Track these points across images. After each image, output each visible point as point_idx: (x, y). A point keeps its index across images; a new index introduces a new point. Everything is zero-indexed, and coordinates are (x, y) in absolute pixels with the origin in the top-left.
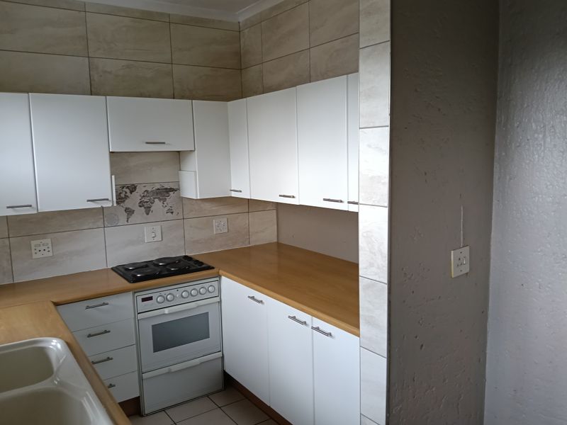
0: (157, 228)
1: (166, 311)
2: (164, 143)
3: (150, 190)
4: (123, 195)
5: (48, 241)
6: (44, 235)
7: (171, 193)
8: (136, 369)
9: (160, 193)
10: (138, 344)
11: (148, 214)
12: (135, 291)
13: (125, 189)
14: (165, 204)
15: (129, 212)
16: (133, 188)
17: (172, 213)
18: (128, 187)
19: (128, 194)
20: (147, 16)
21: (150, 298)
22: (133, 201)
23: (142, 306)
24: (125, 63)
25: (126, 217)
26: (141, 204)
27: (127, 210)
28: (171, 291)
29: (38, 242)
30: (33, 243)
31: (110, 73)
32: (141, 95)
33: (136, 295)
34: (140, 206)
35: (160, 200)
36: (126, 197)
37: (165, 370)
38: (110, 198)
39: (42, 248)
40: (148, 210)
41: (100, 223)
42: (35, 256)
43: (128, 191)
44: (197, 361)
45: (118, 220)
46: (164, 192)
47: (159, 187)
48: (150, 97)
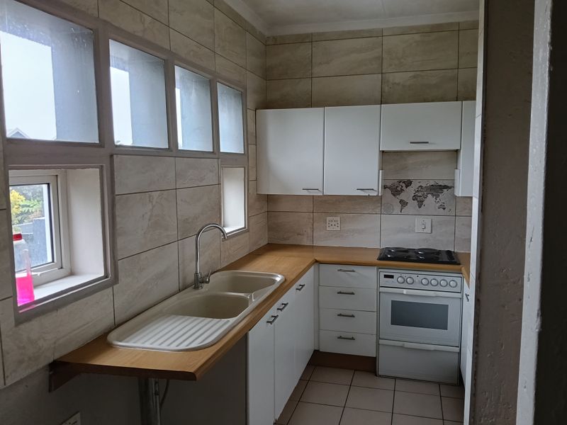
0: (428, 221)
1: (405, 291)
2: (427, 142)
3: (424, 185)
4: (399, 189)
5: (338, 219)
6: (336, 214)
7: (445, 190)
8: (375, 333)
9: (434, 189)
10: (378, 312)
11: (420, 207)
12: (380, 267)
13: (401, 184)
14: (438, 200)
15: (403, 203)
16: (408, 183)
17: (444, 209)
18: (404, 182)
19: (404, 188)
20: (436, 29)
21: (392, 277)
22: (408, 194)
23: (384, 281)
24: (412, 74)
25: (400, 208)
26: (415, 198)
27: (401, 201)
28: (412, 276)
29: (331, 218)
30: (328, 218)
31: (398, 84)
32: (425, 101)
33: (380, 270)
34: (414, 200)
35: (433, 195)
36: (402, 190)
37: (400, 344)
38: (376, 189)
39: (333, 224)
40: (420, 204)
41: (378, 210)
42: (328, 229)
43: (404, 185)
44: (432, 347)
45: (393, 209)
46: (437, 189)
47: (433, 184)
48: (433, 101)
